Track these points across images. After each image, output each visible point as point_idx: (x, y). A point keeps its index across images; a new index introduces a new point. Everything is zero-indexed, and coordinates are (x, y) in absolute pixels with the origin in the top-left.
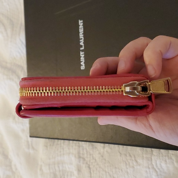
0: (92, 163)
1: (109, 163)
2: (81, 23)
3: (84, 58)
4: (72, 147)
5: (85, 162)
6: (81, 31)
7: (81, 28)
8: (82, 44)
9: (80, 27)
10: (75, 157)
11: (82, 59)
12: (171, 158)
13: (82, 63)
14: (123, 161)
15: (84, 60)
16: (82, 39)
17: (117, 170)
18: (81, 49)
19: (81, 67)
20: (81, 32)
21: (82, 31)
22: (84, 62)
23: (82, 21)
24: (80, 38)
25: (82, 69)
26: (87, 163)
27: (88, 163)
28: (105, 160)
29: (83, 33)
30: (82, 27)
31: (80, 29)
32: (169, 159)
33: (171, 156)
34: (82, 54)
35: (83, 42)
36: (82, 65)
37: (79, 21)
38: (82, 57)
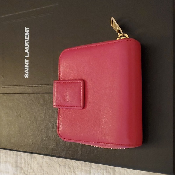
0: (30, 173)
1: (48, 173)
2: (27, 30)
3: (28, 66)
4: (10, 155)
5: (22, 171)
6: (27, 38)
7: (27, 35)
8: (27, 51)
9: (26, 34)
10: (12, 166)
12: (109, 172)
13: (26, 71)
14: (62, 173)
15: (28, 68)
16: (27, 46)
18: (26, 56)
19: (25, 75)
20: (27, 39)
21: (28, 38)
22: (28, 70)
23: (28, 29)
24: (26, 45)
25: (26, 77)
26: (24, 173)
27: (26, 173)
28: (44, 170)
29: (28, 40)
30: (28, 34)
31: (25, 36)
32: (106, 172)
33: (108, 170)
34: (27, 62)
35: (28, 49)
36: (26, 73)
37: (25, 27)
38: (26, 64)
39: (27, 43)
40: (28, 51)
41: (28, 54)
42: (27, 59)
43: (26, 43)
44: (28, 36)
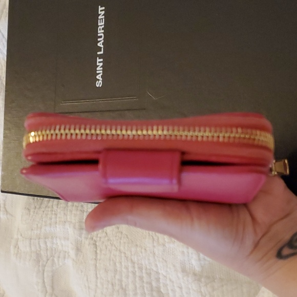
0: (100, 238)
1: (127, 237)
2: (101, 11)
3: (102, 69)
4: (71, 211)
5: (89, 236)
6: (101, 24)
7: (102, 19)
8: (100, 45)
9: (100, 17)
10: (74, 228)
11: (99, 70)
13: (99, 77)
14: (149, 235)
15: (101, 72)
16: (101, 37)
17: (139, 249)
18: (99, 53)
19: (97, 82)
20: (101, 26)
21: (103, 23)
22: (101, 74)
23: (103, 8)
24: (99, 35)
25: (97, 86)
26: (92, 238)
27: (94, 238)
28: (122, 233)
29: (103, 26)
30: (103, 17)
31: (99, 20)
34: (99, 62)
35: (103, 41)
36: (99, 80)
37: (100, 7)
38: (99, 66)
39: (101, 32)
40: (103, 44)
41: (102, 49)
42: (100, 56)
43: (99, 32)
44: (104, 19)
